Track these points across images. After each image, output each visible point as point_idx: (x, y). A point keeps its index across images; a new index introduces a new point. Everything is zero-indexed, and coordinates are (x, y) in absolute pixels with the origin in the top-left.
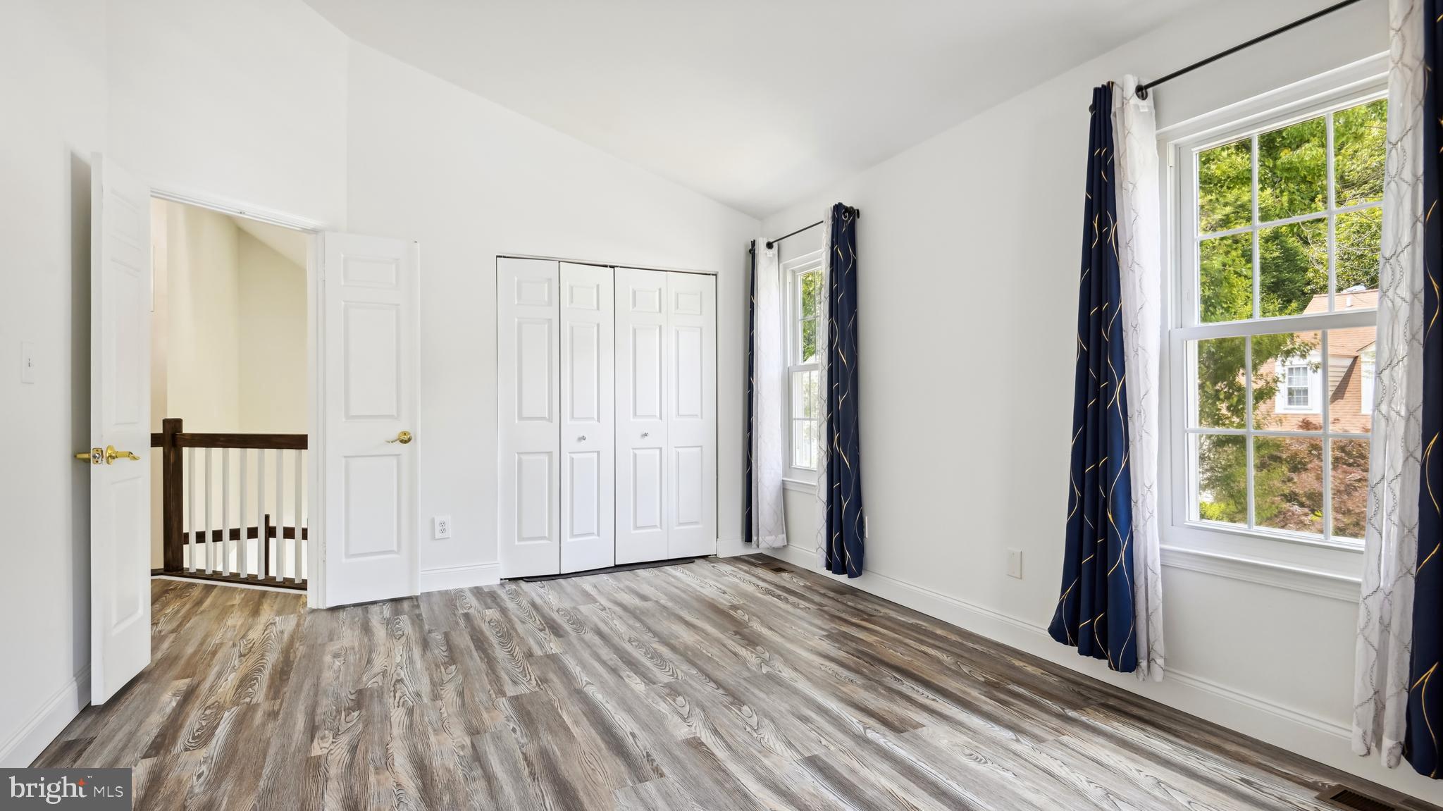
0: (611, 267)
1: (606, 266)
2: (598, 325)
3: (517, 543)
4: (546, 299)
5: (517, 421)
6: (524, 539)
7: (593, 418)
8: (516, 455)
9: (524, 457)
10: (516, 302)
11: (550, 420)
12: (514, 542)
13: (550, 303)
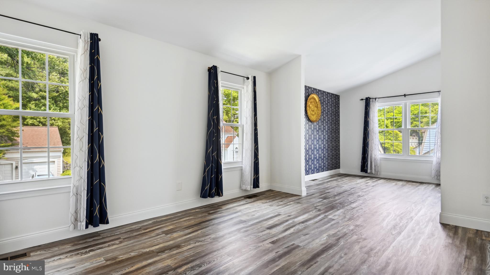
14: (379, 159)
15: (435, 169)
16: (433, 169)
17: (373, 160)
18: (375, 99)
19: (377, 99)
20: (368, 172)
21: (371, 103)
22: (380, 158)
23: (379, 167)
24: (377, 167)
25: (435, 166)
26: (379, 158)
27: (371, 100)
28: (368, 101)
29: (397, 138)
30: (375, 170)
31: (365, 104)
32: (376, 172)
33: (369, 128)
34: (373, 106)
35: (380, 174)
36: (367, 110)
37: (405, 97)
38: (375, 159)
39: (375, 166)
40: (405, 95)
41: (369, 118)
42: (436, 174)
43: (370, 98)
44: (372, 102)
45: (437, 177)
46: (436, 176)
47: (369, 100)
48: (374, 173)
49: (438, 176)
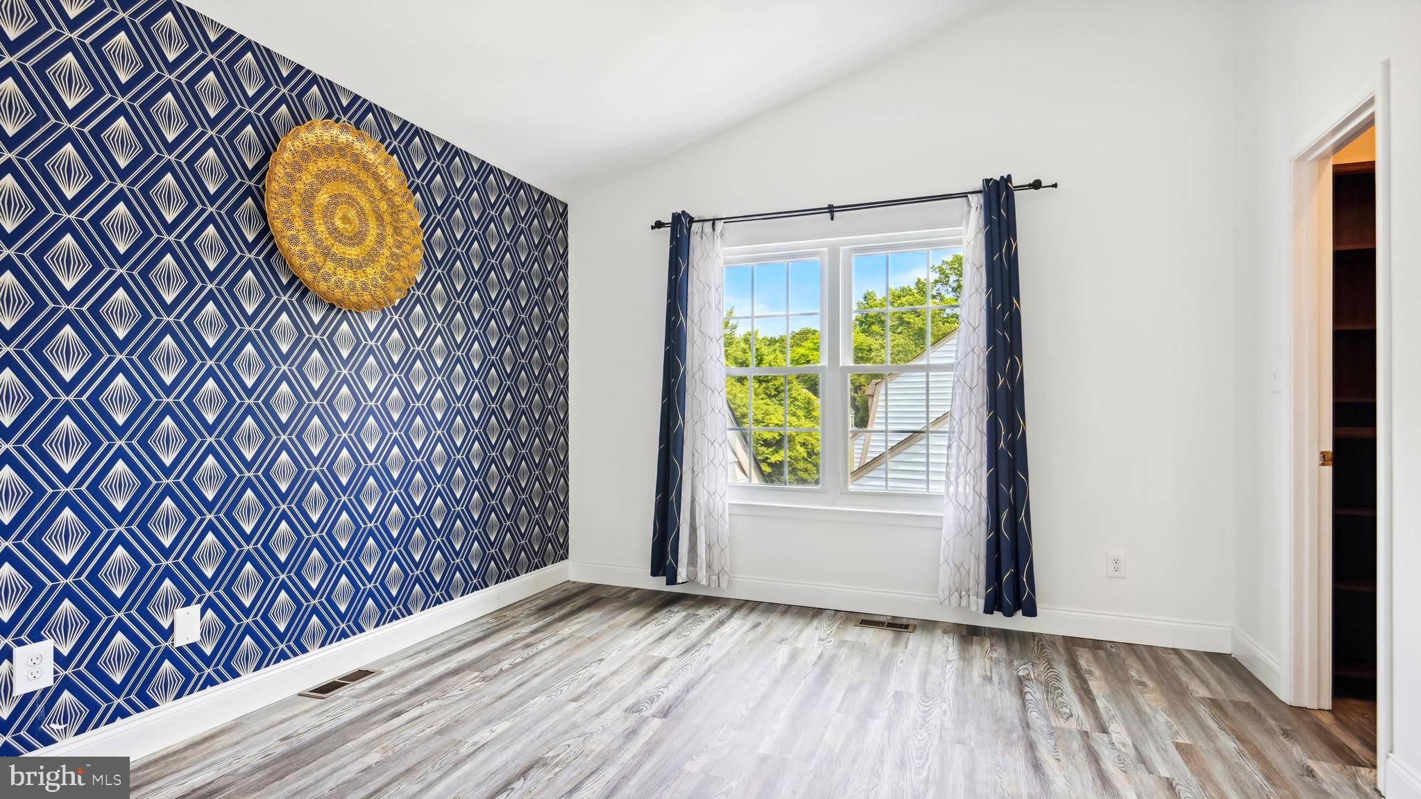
14: (727, 512)
15: (950, 561)
16: (942, 559)
17: (700, 520)
18: (714, 221)
19: (719, 225)
20: (679, 580)
21: (695, 240)
22: (729, 504)
23: (727, 551)
24: (716, 549)
25: (951, 544)
26: (727, 507)
27: (695, 227)
28: (681, 232)
29: (809, 412)
30: (709, 567)
31: (671, 243)
32: (714, 578)
33: (684, 362)
34: (705, 255)
35: (730, 583)
36: (677, 274)
37: (832, 219)
38: (710, 514)
39: (709, 547)
40: (831, 210)
41: (686, 316)
42: (957, 585)
43: (692, 220)
44: (698, 237)
45: (961, 597)
46: (957, 590)
47: (689, 230)
48: (704, 582)
49: (963, 593)
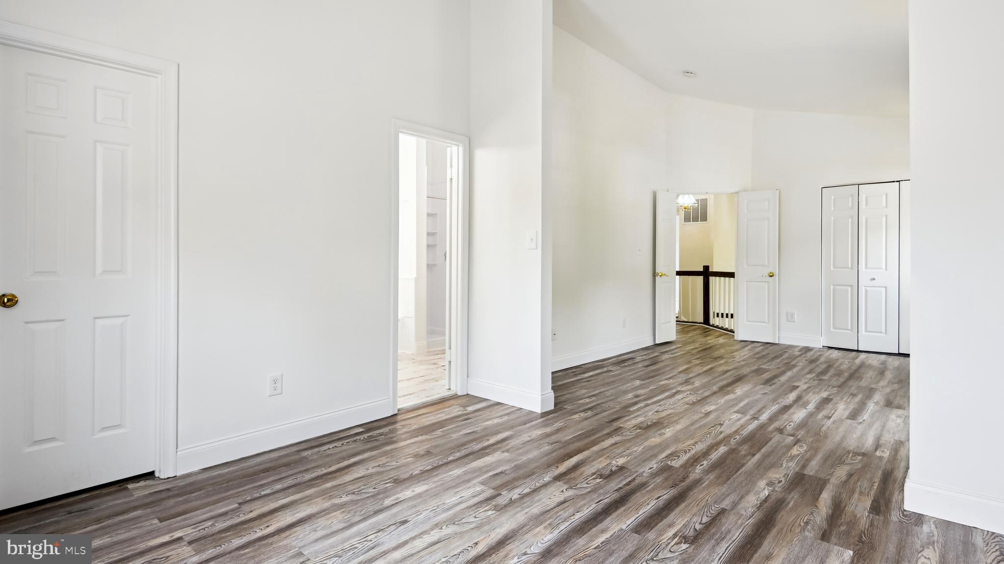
0: (897, 181)
1: (894, 182)
2: (886, 216)
3: (832, 329)
4: (850, 206)
5: (832, 269)
6: (836, 328)
7: (882, 268)
8: (832, 286)
9: (836, 287)
10: (832, 209)
11: (852, 268)
12: (831, 329)
13: (852, 207)
